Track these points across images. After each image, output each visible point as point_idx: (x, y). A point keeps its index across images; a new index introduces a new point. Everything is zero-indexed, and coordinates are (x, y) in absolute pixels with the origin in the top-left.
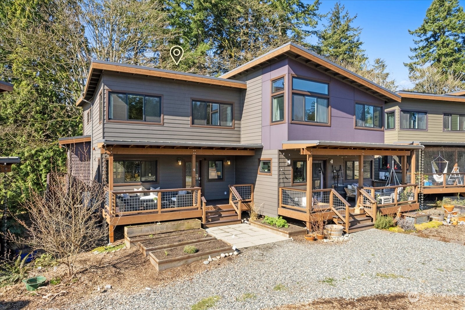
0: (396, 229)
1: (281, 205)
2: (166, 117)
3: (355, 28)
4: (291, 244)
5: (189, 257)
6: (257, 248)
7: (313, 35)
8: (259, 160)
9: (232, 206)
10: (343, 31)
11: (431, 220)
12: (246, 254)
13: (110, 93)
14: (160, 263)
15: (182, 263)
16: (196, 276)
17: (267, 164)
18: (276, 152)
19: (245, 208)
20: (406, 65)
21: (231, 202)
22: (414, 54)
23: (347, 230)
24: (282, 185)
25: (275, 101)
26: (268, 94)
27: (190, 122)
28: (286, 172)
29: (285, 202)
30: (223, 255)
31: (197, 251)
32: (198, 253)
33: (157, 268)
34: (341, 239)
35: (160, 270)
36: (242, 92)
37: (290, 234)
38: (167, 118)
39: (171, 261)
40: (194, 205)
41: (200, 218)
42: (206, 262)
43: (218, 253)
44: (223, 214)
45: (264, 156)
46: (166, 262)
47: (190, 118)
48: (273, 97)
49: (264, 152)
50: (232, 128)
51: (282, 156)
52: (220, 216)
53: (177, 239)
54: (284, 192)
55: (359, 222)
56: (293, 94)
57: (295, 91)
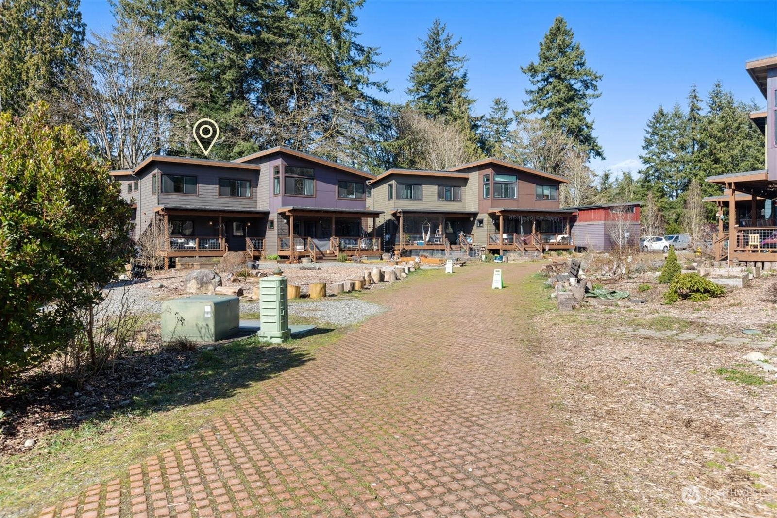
0: (348, 262)
1: (279, 249)
3: (460, 57)
7: (373, 86)
8: (268, 221)
9: (248, 252)
10: (439, 65)
13: (162, 175)
17: (272, 223)
18: (276, 214)
19: (257, 254)
21: (248, 249)
23: (314, 260)
24: (280, 235)
25: (276, 180)
26: (272, 176)
27: (217, 194)
28: (283, 228)
29: (282, 246)
36: (257, 172)
37: (278, 262)
38: (201, 191)
40: (220, 248)
45: (270, 218)
47: (218, 186)
48: (275, 178)
49: (270, 215)
50: (250, 198)
51: (280, 217)
54: (281, 240)
55: (326, 257)
56: (285, 177)
57: (287, 175)
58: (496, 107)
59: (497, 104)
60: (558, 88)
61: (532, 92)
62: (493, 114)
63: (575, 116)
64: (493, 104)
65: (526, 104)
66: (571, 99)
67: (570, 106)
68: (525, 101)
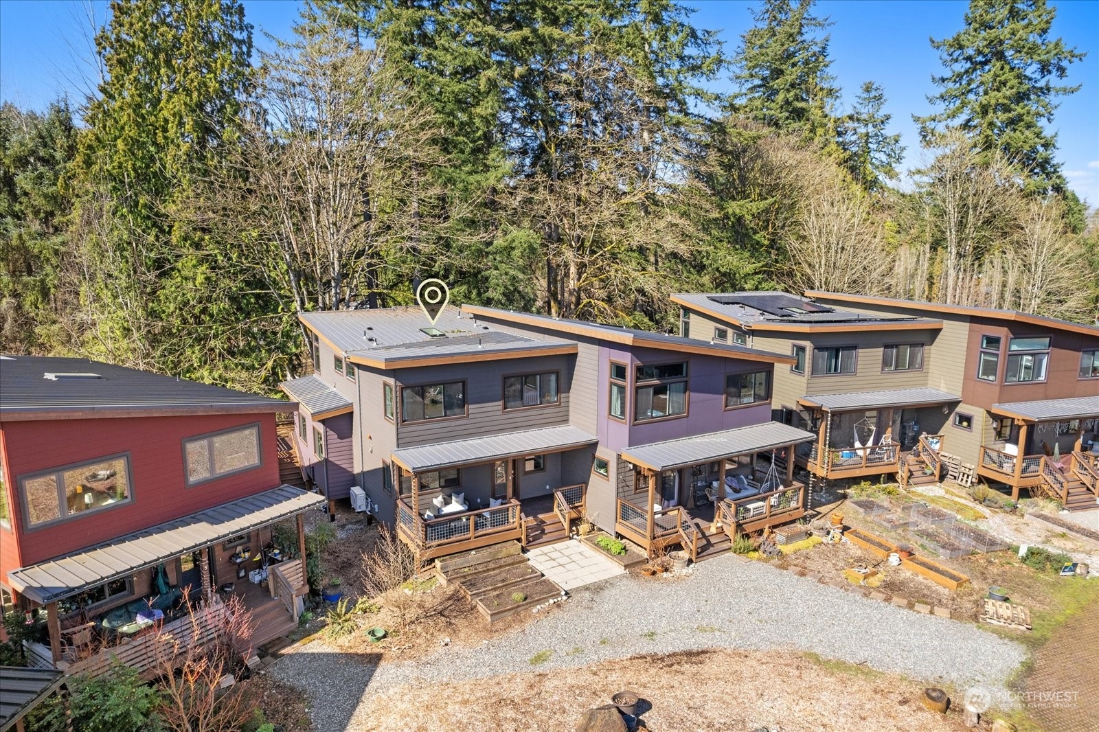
0: (756, 555)
1: (619, 520)
2: (470, 407)
4: (625, 581)
5: (519, 606)
6: (587, 588)
8: (594, 457)
9: (557, 515)
11: (811, 535)
12: (576, 597)
13: (403, 389)
14: (492, 615)
15: (512, 612)
16: (528, 626)
17: (603, 463)
18: (615, 455)
19: (574, 515)
20: (916, 119)
21: (555, 509)
22: (941, 89)
23: (694, 559)
24: (622, 495)
25: (615, 389)
26: (607, 378)
27: (501, 407)
28: (627, 479)
30: (551, 601)
31: (526, 599)
32: (527, 601)
33: (489, 618)
34: (684, 571)
35: (492, 621)
36: (571, 357)
37: (626, 566)
38: (472, 408)
39: (502, 612)
40: (511, 520)
41: (519, 540)
42: (535, 610)
43: (547, 599)
44: (547, 529)
45: (601, 453)
46: (498, 613)
47: (501, 403)
48: (614, 384)
49: (599, 448)
50: (557, 404)
52: (543, 531)
53: (499, 578)
55: (712, 545)
56: (637, 388)
57: (640, 384)
58: (865, 95)
59: (868, 90)
60: (1003, 78)
61: (943, 80)
62: (858, 106)
63: (1029, 126)
64: (860, 92)
65: (931, 101)
66: (1021, 97)
67: (1019, 110)
68: (930, 96)
